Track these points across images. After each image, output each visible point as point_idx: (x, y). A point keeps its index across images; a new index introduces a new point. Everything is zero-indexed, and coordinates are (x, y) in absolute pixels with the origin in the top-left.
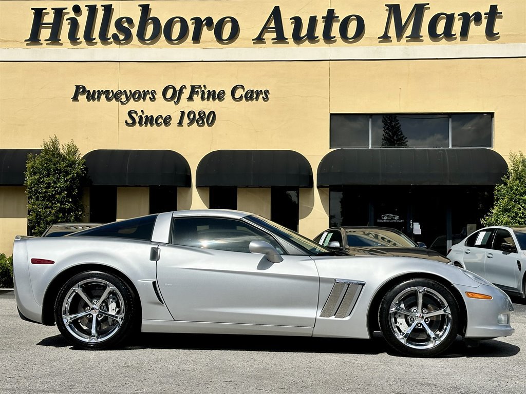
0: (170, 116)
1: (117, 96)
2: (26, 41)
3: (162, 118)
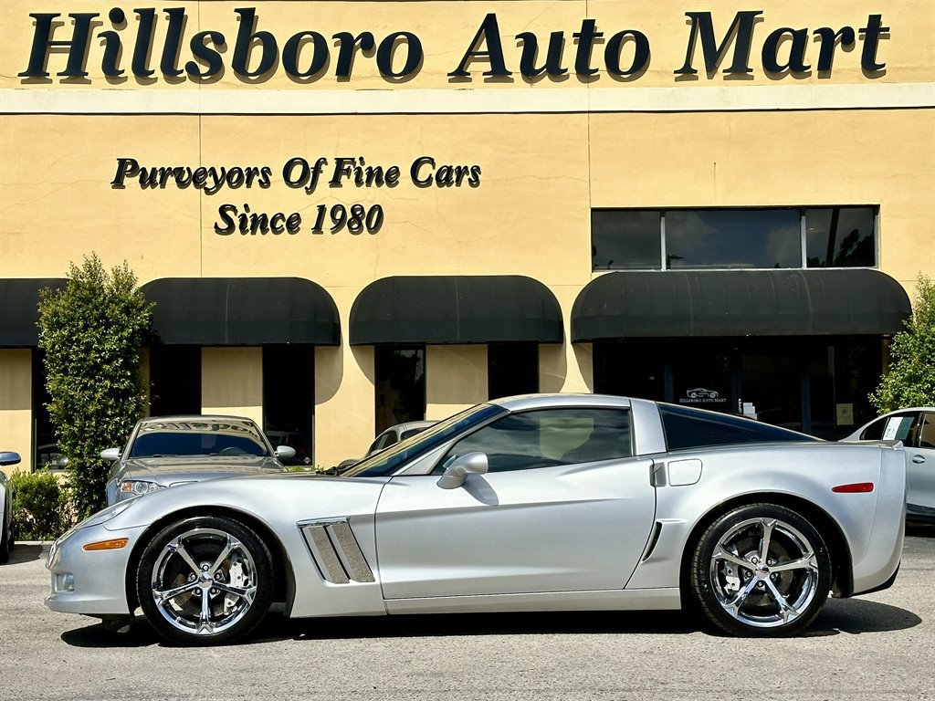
0: (298, 215)
1: (197, 178)
2: (20, 75)
3: (284, 220)
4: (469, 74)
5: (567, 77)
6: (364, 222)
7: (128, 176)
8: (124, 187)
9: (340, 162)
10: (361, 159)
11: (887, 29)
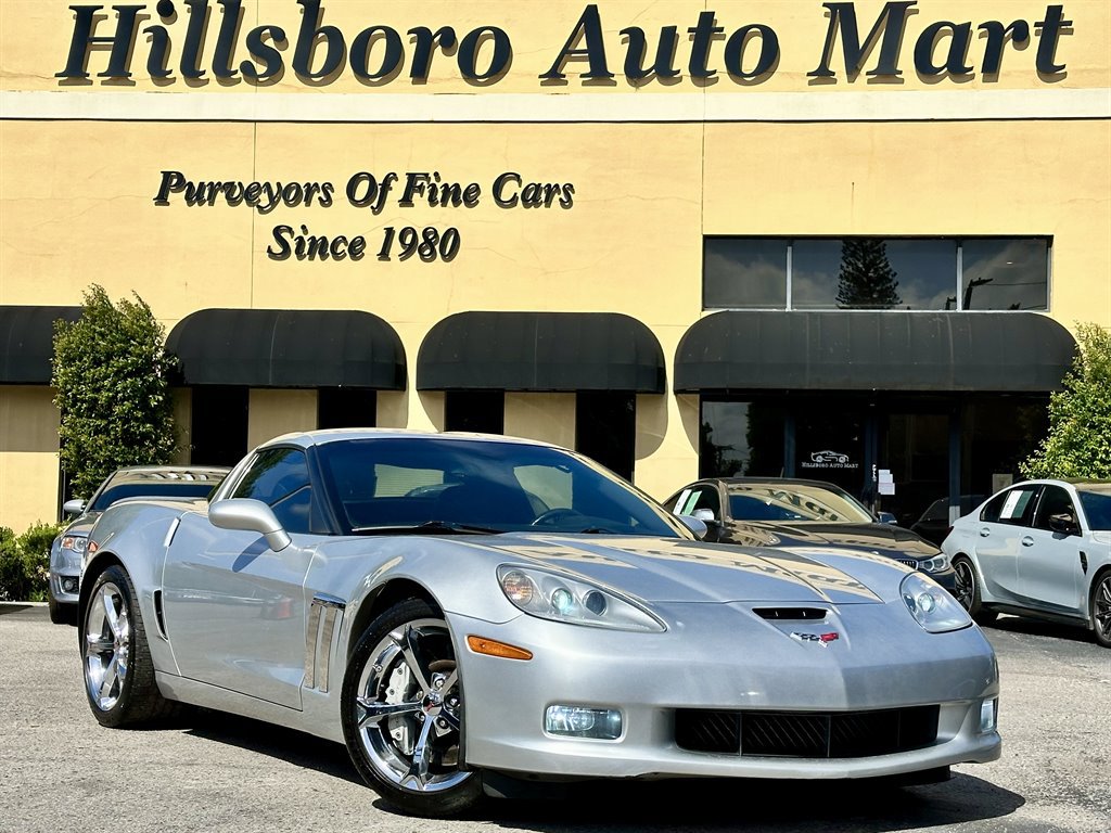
0: (362, 238)
1: (250, 195)
2: (57, 75)
3: (346, 243)
4: (564, 76)
5: (680, 79)
6: (437, 247)
7: (173, 191)
8: (168, 204)
9: (412, 177)
10: (436, 174)
11: (1070, 23)
